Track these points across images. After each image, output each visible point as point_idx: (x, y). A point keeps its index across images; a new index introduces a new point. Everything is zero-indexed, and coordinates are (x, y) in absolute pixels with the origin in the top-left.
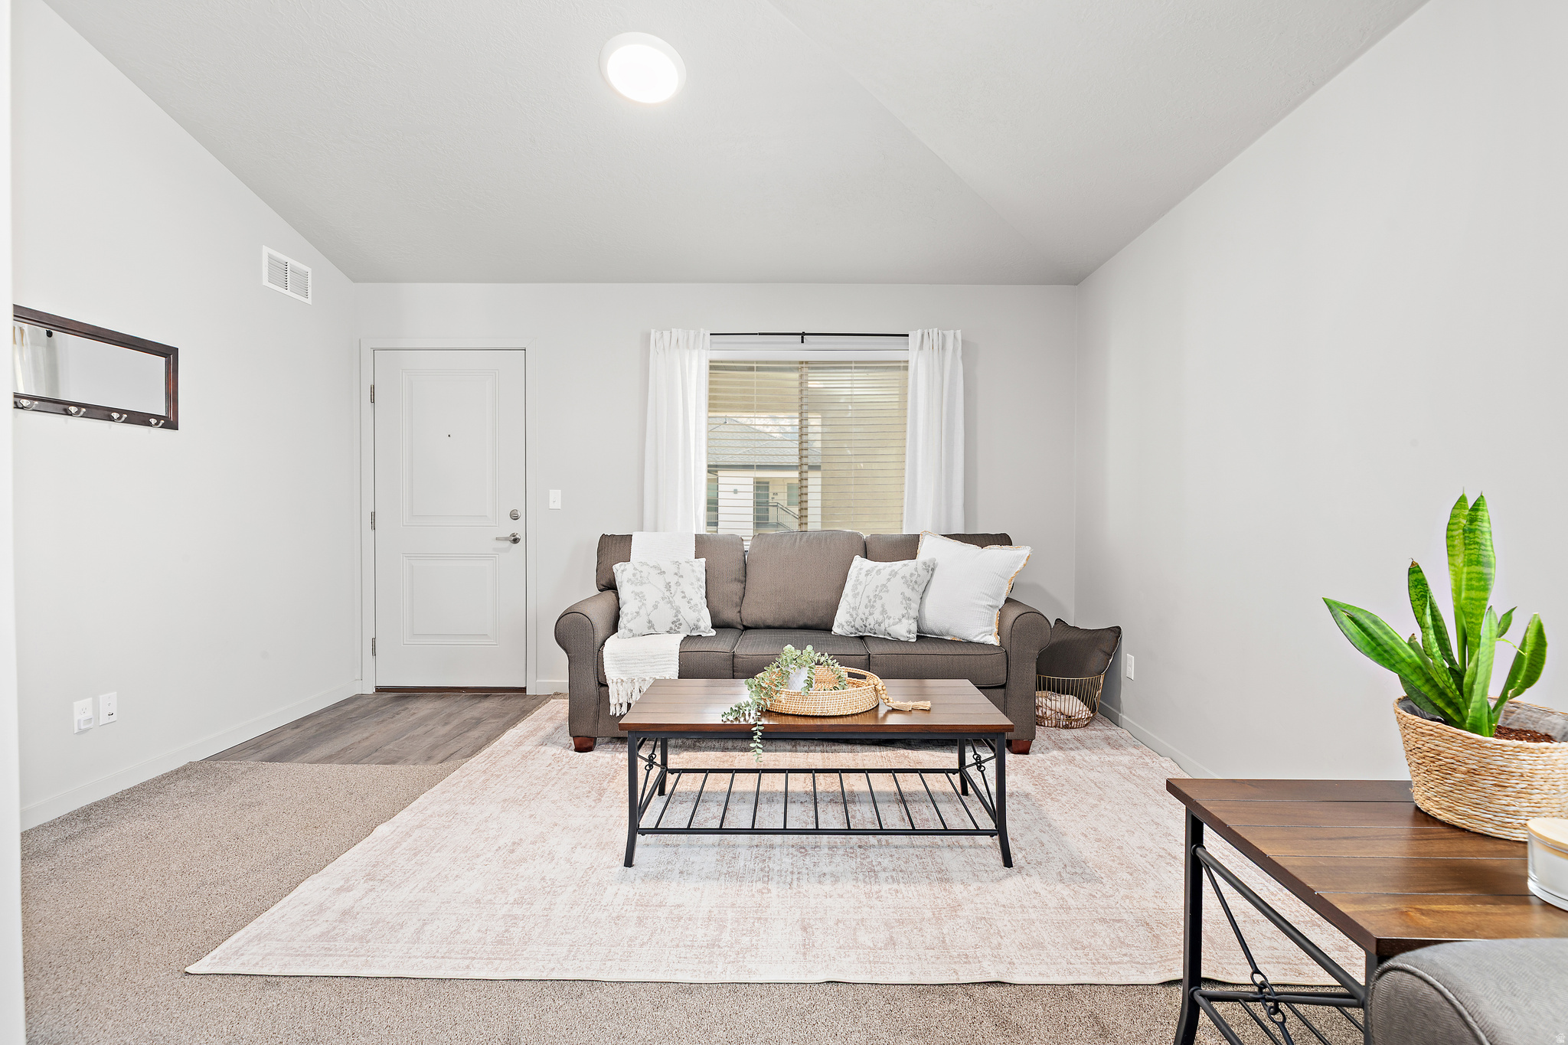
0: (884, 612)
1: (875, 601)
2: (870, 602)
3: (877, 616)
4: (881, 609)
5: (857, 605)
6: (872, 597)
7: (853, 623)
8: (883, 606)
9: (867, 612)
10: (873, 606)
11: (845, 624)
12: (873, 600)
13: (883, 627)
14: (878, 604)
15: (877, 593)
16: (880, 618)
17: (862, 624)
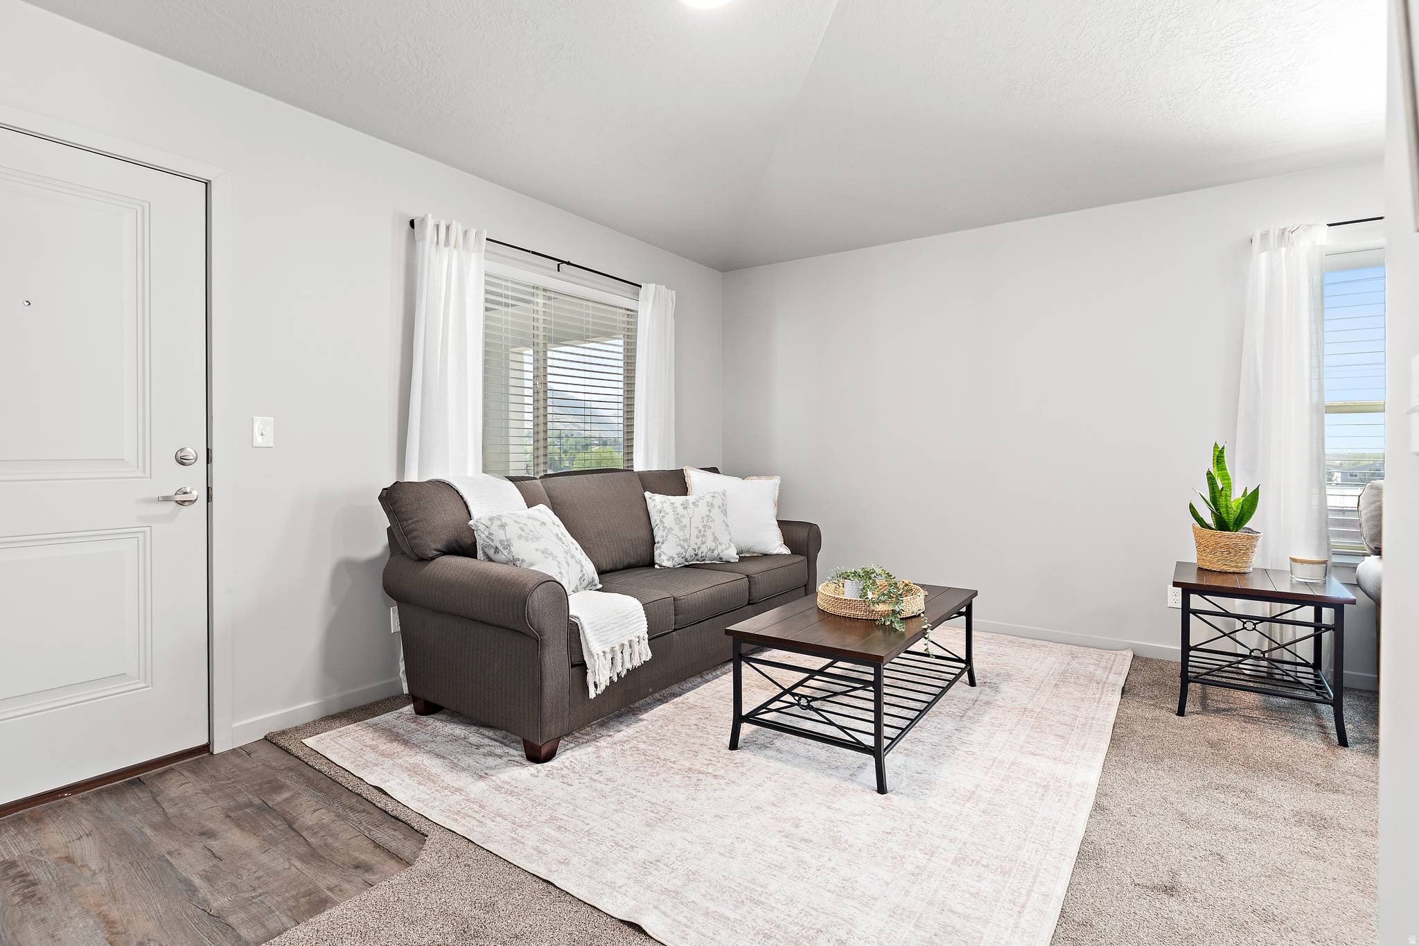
0: (715, 539)
1: (705, 531)
2: (700, 531)
3: (710, 543)
4: (712, 537)
5: (688, 536)
6: (701, 528)
7: (684, 554)
8: (713, 534)
9: (699, 541)
10: (704, 536)
11: (676, 556)
12: (703, 530)
13: (716, 553)
14: (709, 534)
15: (705, 523)
16: (713, 545)
17: (693, 553)
